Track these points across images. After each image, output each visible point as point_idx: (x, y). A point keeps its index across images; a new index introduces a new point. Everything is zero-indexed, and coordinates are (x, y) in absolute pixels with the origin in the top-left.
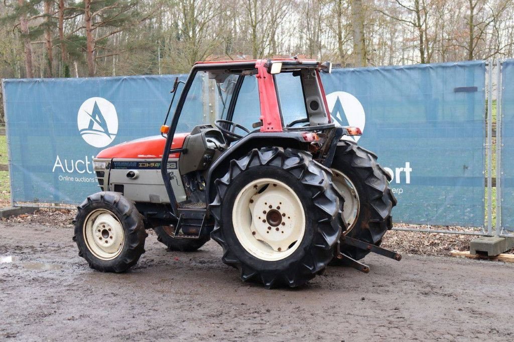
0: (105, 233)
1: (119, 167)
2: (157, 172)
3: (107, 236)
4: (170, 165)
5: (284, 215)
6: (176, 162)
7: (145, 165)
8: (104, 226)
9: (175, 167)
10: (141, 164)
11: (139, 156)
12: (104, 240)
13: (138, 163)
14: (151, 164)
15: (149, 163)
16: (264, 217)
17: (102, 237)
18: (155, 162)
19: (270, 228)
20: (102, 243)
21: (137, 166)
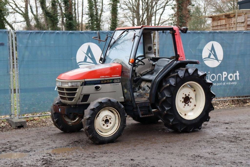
0: (107, 121)
1: (89, 84)
2: (111, 85)
3: (108, 123)
4: (117, 81)
5: (191, 98)
6: (120, 79)
7: (104, 82)
8: (106, 117)
9: (119, 82)
10: (102, 81)
11: (101, 77)
12: (106, 125)
13: (101, 81)
14: (108, 81)
15: (107, 80)
16: (183, 100)
17: (105, 124)
18: (109, 80)
19: (185, 105)
20: (105, 127)
21: (100, 82)
